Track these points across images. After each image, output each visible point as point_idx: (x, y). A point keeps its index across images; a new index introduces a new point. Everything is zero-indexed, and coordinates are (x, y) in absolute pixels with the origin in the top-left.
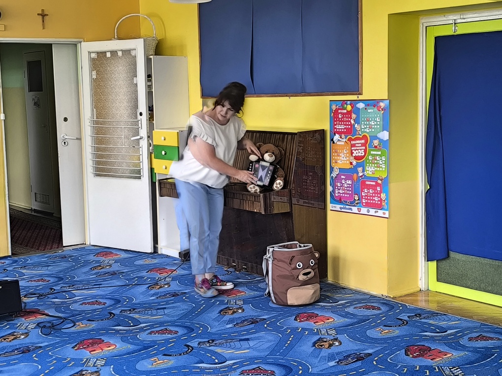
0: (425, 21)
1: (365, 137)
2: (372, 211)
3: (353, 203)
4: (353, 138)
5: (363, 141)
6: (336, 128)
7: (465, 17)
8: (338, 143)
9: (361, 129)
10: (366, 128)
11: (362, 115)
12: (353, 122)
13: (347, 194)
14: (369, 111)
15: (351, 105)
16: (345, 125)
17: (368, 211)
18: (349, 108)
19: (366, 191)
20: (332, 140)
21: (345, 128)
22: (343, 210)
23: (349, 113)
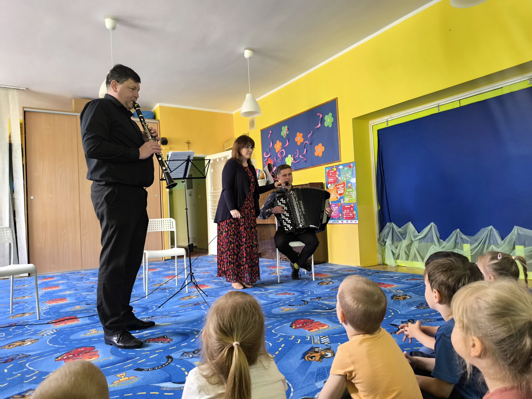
0: (372, 122)
1: (344, 183)
2: (349, 221)
3: (339, 219)
4: (338, 184)
5: (343, 185)
6: (329, 181)
7: (392, 117)
8: (330, 188)
9: (342, 179)
10: (344, 178)
11: (341, 172)
12: (337, 176)
13: (336, 214)
14: (345, 169)
15: (336, 167)
16: (333, 178)
17: (347, 222)
18: (335, 169)
19: (345, 211)
20: (327, 187)
21: (333, 180)
22: (334, 223)
23: (335, 172)
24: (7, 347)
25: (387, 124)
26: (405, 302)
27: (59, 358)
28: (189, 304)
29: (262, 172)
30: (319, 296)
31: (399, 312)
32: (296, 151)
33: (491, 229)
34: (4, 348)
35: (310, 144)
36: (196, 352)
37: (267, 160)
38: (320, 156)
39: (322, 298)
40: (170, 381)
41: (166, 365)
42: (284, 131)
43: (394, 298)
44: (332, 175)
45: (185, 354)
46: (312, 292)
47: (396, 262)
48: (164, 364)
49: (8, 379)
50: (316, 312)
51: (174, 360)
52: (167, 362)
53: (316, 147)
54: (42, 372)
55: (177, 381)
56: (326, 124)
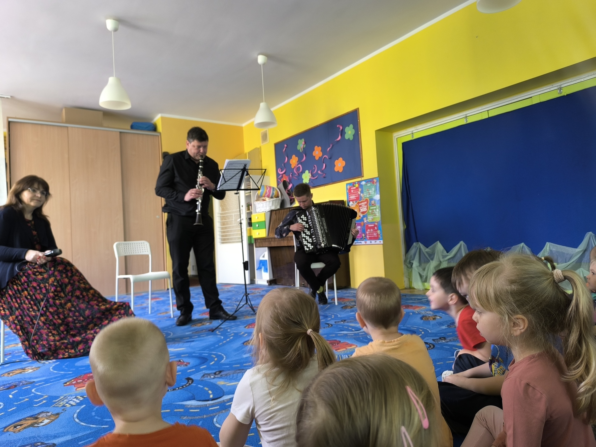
0: (396, 135)
1: (367, 200)
2: (373, 242)
3: (363, 239)
4: (360, 202)
5: (366, 203)
6: (350, 198)
7: (417, 128)
8: (353, 206)
9: (364, 196)
10: (367, 195)
11: (364, 188)
12: (359, 193)
14: (368, 185)
15: (358, 183)
16: (355, 195)
17: (371, 242)
19: (369, 230)
20: (349, 205)
21: (356, 197)
22: (356, 244)
23: (357, 188)
24: (6, 375)
25: (413, 137)
26: (435, 322)
27: (68, 383)
28: (202, 330)
29: (276, 190)
30: (344, 319)
31: (430, 331)
32: (315, 167)
33: (523, 246)
34: (4, 376)
35: (330, 158)
36: (217, 373)
37: (282, 177)
38: (341, 171)
39: (348, 321)
40: (194, 399)
41: (187, 386)
42: (301, 145)
43: (424, 319)
44: (354, 192)
45: (206, 376)
46: (336, 316)
47: (424, 285)
48: (185, 385)
49: (16, 403)
50: (342, 334)
51: (194, 381)
52: (187, 383)
53: (336, 162)
54: (52, 396)
55: (202, 399)
56: (347, 137)
